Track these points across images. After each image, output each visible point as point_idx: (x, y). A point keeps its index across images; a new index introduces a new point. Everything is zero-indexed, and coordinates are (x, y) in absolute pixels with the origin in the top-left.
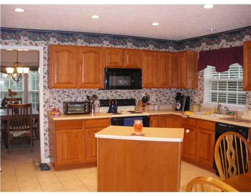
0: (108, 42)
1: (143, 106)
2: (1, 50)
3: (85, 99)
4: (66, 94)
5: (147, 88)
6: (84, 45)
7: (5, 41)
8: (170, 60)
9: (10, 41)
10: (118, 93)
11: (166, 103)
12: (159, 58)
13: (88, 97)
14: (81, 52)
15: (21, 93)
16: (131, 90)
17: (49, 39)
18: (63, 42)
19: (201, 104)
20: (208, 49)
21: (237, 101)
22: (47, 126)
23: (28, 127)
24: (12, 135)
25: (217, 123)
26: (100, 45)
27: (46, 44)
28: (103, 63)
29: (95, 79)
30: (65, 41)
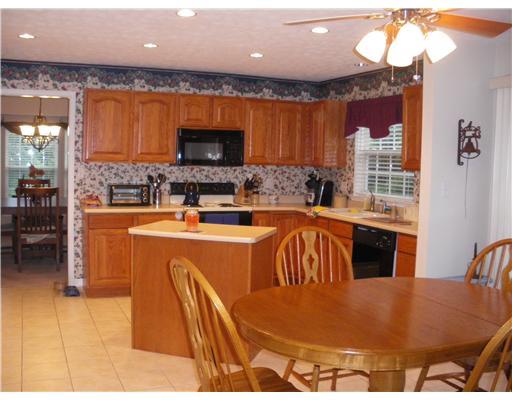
0: (188, 84)
1: (246, 196)
2: (3, 96)
3: (145, 181)
4: (114, 171)
5: (258, 165)
6: (146, 89)
7: (11, 82)
8: (299, 116)
9: (21, 81)
10: (205, 173)
11: (294, 193)
12: (278, 111)
13: (150, 178)
14: (136, 101)
15: (53, 171)
16: (229, 168)
17: (85, 79)
18: (109, 84)
19: (350, 195)
20: (362, 98)
21: (404, 190)
22: (80, 224)
23: (53, 228)
24: (25, 240)
25: (356, 226)
26: (173, 90)
27: (80, 88)
28: (174, 121)
29: (160, 147)
30: (113, 83)
